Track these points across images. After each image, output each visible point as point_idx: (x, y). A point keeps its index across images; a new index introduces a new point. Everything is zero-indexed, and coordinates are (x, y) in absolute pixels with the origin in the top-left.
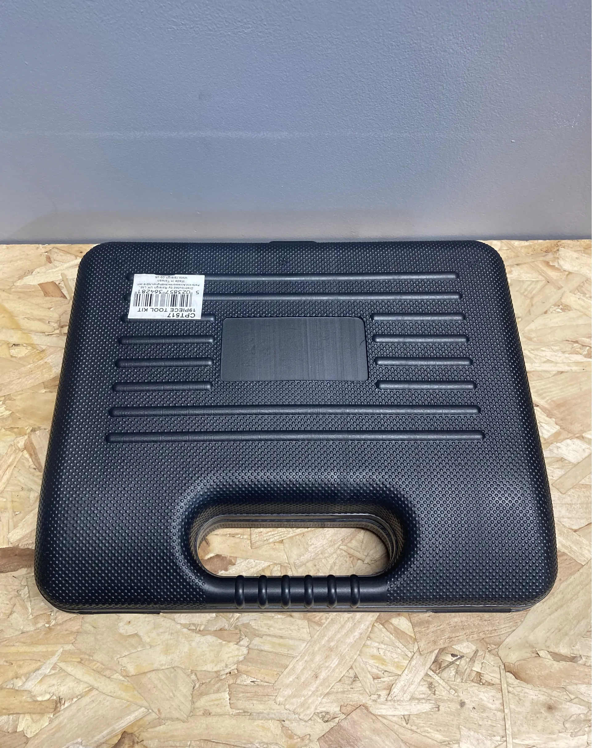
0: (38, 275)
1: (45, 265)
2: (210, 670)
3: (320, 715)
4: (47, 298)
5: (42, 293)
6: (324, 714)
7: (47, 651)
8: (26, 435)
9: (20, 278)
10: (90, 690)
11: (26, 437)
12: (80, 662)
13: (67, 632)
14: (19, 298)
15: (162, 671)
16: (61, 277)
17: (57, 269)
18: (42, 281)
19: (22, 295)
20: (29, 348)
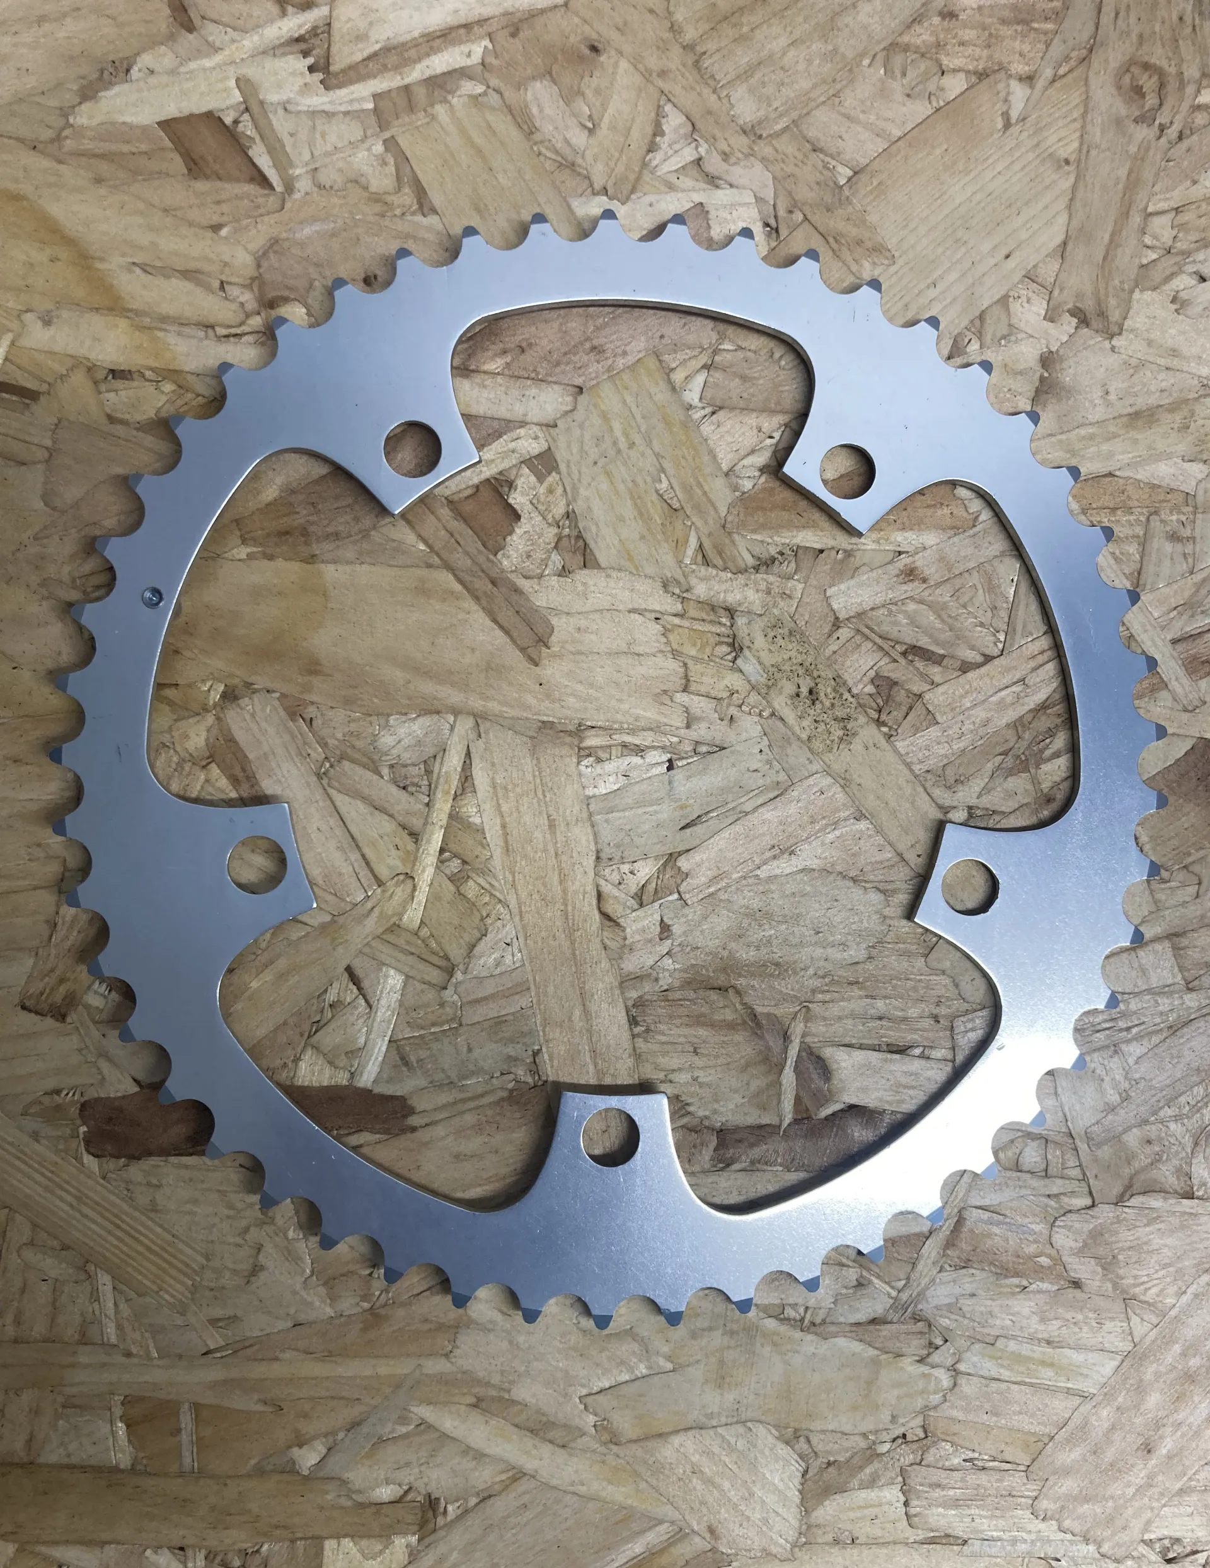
0: (153, 80)
1: (171, 37)
2: (847, 1428)
3: (1157, 1546)
4: (201, 186)
5: (177, 163)
6: (1167, 1542)
7: (378, 1376)
8: (206, 709)
9: (88, 93)
10: (515, 1479)
11: (210, 719)
12: (475, 1406)
13: (426, 1327)
14: (99, 181)
15: (711, 1432)
16: (237, 97)
17: (218, 58)
18: (172, 109)
19: (104, 168)
20: (168, 387)
